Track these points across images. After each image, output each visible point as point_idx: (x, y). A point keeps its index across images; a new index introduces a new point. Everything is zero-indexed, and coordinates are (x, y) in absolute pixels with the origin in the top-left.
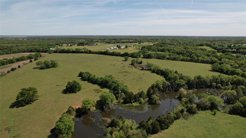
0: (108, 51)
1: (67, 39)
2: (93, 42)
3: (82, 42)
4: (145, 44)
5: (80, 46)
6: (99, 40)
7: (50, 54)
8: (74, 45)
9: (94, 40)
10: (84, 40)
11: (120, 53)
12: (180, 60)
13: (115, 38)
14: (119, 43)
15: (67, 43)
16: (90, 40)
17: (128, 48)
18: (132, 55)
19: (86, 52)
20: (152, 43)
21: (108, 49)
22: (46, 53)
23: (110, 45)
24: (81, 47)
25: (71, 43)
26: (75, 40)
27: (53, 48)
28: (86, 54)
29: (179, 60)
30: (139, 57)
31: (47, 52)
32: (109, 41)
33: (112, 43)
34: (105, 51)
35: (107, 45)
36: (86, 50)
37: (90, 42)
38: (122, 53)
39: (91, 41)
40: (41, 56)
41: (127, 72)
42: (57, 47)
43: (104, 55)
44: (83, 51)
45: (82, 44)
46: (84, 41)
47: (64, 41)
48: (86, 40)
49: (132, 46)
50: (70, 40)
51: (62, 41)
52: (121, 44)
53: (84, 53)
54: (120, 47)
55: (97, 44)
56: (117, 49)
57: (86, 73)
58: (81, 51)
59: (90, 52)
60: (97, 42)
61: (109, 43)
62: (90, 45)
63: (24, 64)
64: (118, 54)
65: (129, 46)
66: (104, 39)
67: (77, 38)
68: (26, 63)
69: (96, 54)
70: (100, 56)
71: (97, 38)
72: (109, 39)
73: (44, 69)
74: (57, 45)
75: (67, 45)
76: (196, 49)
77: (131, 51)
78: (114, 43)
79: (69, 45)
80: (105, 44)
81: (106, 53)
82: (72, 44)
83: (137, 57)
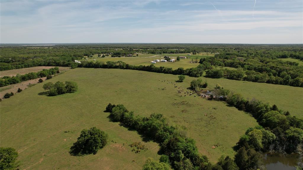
0: (153, 65)
1: (100, 47)
2: (132, 52)
3: (119, 52)
4: (203, 55)
5: (114, 57)
6: (140, 49)
7: (72, 68)
8: (108, 55)
9: (134, 49)
10: (122, 49)
11: (171, 68)
12: (266, 81)
13: (160, 46)
14: (166, 53)
15: (99, 53)
16: (129, 49)
17: (180, 60)
18: (190, 72)
19: (121, 67)
20: (210, 53)
21: (153, 62)
22: (66, 68)
23: (155, 56)
24: (116, 59)
25: (104, 53)
26: (110, 50)
27: (80, 59)
28: (122, 70)
29: (264, 82)
30: (201, 76)
31: (69, 66)
32: (153, 51)
33: (158, 53)
34: (149, 65)
35: (151, 56)
36: (122, 64)
37: (128, 52)
38: (174, 69)
39: (130, 51)
40: (58, 72)
41: (186, 103)
42: (85, 58)
43: (148, 72)
44: (118, 64)
45: (117, 54)
46: (121, 51)
47: (97, 51)
48: (124, 49)
49: (186, 57)
50: (103, 49)
51: (94, 50)
52: (169, 55)
53: (119, 68)
54: (170, 59)
55: (137, 55)
56: (165, 61)
57: (117, 106)
58: (114, 65)
59: (128, 67)
60: (137, 51)
61: (153, 53)
62: (128, 55)
63: (30, 86)
64: (168, 70)
65: (181, 58)
66: (146, 47)
67: (113, 46)
68: (33, 83)
69: (135, 69)
70: (141, 73)
71: (138, 47)
72: (152, 47)
73: (55, 95)
74: (86, 55)
75: (98, 56)
76: (281, 63)
77: (186, 65)
78: (160, 53)
79: (100, 56)
80: (149, 55)
81: (150, 69)
82: (105, 55)
83: (197, 75)
